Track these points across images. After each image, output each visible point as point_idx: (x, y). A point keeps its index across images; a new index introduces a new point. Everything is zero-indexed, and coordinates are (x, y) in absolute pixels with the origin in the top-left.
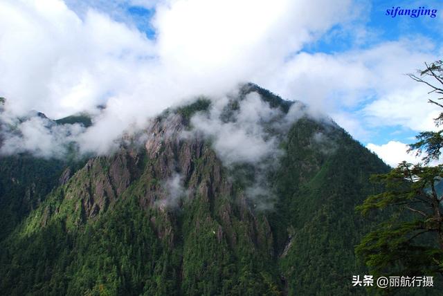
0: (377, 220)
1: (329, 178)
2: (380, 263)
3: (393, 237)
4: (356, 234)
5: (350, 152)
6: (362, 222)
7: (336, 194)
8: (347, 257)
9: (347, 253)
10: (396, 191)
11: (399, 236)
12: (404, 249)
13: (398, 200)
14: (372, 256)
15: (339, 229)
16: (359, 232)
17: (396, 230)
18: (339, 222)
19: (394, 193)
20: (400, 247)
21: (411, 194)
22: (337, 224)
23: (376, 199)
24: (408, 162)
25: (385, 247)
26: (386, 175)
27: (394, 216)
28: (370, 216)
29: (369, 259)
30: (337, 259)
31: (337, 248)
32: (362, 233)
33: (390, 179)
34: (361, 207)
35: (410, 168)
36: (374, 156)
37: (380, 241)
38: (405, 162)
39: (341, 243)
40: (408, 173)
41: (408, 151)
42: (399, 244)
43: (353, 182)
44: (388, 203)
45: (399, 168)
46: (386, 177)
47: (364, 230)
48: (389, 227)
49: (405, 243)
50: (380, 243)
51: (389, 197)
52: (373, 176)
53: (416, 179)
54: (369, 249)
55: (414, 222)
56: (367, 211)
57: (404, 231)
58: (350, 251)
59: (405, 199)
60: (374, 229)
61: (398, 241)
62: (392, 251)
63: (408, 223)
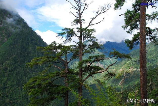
0: (36, 71)
1: (12, 46)
2: (36, 93)
3: (44, 80)
4: (24, 78)
5: (26, 33)
6: (28, 72)
7: (15, 56)
8: (17, 91)
9: (17, 89)
10: (49, 57)
11: (47, 79)
12: (49, 86)
13: (49, 61)
14: (32, 90)
15: (15, 75)
16: (26, 77)
17: (46, 76)
18: (15, 71)
19: (47, 57)
20: (47, 85)
21: (55, 59)
22: (14, 73)
23: (38, 60)
24: (56, 42)
25: (39, 85)
26: (45, 48)
27: (46, 69)
28: (33, 69)
29: (30, 91)
30: (11, 92)
31: (12, 86)
32: (27, 78)
33: (47, 50)
34: (30, 63)
35: (57, 45)
36: (39, 37)
37: (37, 82)
38: (55, 42)
39: (15, 83)
40: (55, 48)
41: (57, 36)
42: (47, 84)
43: (26, 50)
44: (44, 62)
45: (52, 45)
46: (44, 49)
47: (29, 76)
48: (43, 74)
49: (49, 83)
50: (37, 83)
51: (45, 59)
52: (38, 47)
53: (59, 51)
54: (31, 86)
55: (55, 72)
56: (33, 66)
57: (50, 77)
58: (19, 88)
59: (52, 61)
60: (34, 76)
61: (47, 82)
62: (43, 87)
63: (52, 73)
